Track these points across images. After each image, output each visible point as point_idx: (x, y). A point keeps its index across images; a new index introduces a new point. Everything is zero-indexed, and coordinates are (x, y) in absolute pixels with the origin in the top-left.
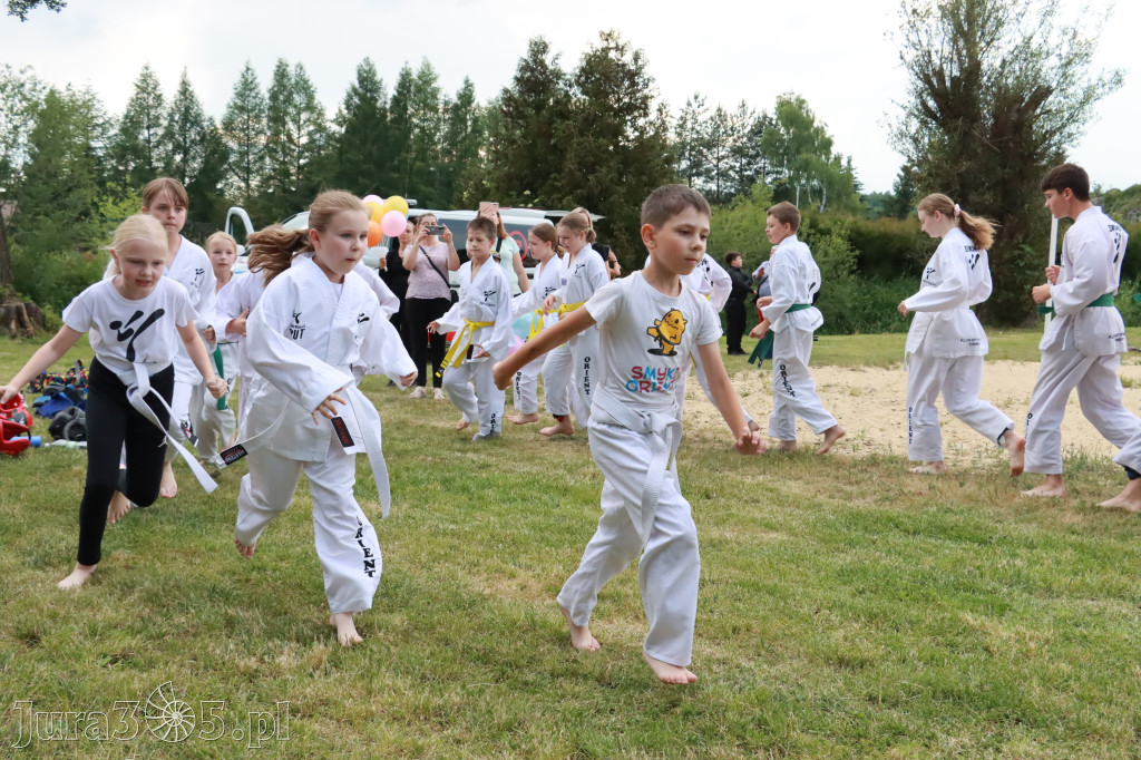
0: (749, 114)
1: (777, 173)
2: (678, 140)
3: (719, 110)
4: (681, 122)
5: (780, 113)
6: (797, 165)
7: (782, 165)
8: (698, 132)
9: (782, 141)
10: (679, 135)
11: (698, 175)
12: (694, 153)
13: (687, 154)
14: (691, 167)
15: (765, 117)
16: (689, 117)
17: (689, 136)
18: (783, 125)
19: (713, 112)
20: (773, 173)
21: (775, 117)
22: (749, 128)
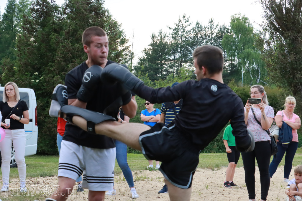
0: (215, 27)
1: (231, 60)
2: (173, 41)
3: (198, 24)
4: (175, 31)
5: (233, 26)
6: (243, 56)
7: (234, 56)
8: (185, 37)
9: (234, 42)
10: (175, 38)
11: (186, 61)
12: (183, 49)
13: (179, 50)
14: (181, 57)
15: (225, 28)
16: (180, 28)
17: (180, 39)
18: (235, 32)
19: (194, 25)
20: (230, 60)
21: (230, 28)
22: (215, 34)
